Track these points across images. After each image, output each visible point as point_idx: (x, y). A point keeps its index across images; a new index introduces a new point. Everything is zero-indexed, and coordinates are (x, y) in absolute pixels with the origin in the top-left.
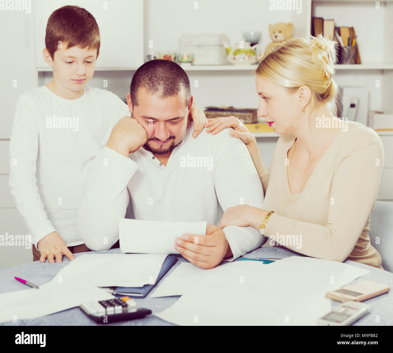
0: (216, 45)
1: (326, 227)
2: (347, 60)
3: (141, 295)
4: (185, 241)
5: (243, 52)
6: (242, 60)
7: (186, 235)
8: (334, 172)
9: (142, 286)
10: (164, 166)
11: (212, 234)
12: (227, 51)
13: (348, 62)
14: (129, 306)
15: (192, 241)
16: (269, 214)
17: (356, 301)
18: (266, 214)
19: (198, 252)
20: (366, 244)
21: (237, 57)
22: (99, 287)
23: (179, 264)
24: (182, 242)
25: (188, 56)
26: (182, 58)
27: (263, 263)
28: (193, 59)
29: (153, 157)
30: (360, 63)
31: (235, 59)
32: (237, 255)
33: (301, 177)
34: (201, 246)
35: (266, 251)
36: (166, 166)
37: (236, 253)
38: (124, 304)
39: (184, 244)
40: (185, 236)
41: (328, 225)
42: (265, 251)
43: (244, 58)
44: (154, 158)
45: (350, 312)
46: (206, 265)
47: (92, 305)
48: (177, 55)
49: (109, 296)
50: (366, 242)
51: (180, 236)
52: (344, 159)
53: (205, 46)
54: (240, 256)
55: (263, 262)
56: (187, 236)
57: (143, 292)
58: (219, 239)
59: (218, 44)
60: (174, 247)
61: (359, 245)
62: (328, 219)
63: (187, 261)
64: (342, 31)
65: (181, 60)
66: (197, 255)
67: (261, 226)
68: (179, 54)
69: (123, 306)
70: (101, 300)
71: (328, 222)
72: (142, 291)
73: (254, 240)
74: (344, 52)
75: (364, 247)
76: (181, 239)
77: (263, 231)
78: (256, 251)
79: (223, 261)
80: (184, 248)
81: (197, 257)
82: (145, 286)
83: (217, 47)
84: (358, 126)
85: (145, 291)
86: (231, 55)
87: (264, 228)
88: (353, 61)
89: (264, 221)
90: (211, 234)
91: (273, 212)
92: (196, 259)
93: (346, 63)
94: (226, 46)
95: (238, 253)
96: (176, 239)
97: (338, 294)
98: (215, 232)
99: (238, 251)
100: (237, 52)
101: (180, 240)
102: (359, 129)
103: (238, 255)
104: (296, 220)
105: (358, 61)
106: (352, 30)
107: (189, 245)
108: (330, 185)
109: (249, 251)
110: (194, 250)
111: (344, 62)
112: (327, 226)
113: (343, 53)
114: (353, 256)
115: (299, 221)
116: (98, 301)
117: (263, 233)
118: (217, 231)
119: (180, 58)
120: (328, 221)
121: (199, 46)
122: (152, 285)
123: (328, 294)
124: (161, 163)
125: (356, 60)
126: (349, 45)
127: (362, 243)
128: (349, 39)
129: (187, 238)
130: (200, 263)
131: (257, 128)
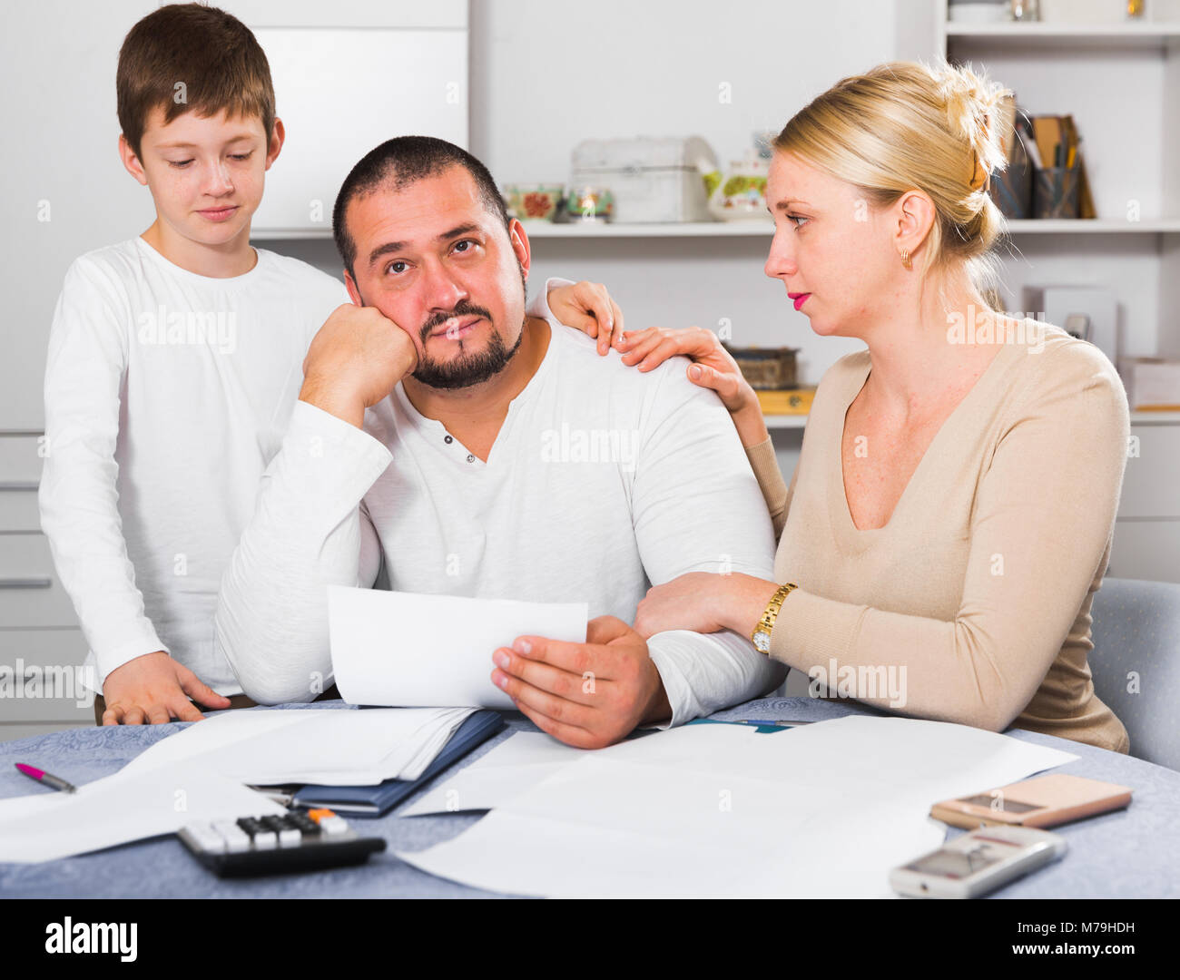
0: (675, 168)
1: (956, 626)
2: (1053, 206)
3: (374, 810)
4: (523, 657)
5: (753, 184)
6: (749, 208)
7: (527, 639)
8: (982, 465)
9: (377, 781)
10: (482, 463)
11: (610, 644)
12: (708, 184)
13: (1057, 212)
14: (326, 833)
15: (544, 656)
16: (783, 591)
17: (1019, 824)
18: (775, 591)
19: (558, 692)
20: (1080, 687)
21: (735, 199)
22: (251, 787)
23: (508, 736)
24: (515, 660)
25: (596, 198)
26: (580, 202)
27: (757, 731)
28: (610, 206)
29: (447, 437)
30: (1092, 216)
31: (728, 204)
32: (685, 712)
33: (882, 479)
34: (568, 677)
35: (777, 705)
36: (485, 461)
37: (682, 708)
38: (310, 827)
39: (521, 667)
40: (524, 644)
41: (961, 619)
42: (773, 705)
43: (754, 203)
44: (448, 439)
45: (996, 851)
46: (583, 735)
47: (213, 827)
48: (566, 195)
49: (272, 806)
50: (1082, 682)
51: (510, 644)
52: (1012, 429)
53: (645, 169)
54: (696, 715)
55: (756, 728)
56: (528, 641)
57: (377, 800)
58: (626, 659)
59: (680, 163)
60: (492, 676)
61: (1057, 685)
62: (962, 604)
63: (533, 727)
64: (1040, 129)
65: (576, 210)
66: (558, 704)
67: (758, 626)
68: (572, 193)
69: (305, 832)
70: (245, 814)
71: (961, 612)
72: (373, 797)
73: (740, 673)
74: (1045, 186)
75: (1074, 693)
76: (512, 650)
77: (767, 640)
78: (746, 706)
79: (640, 728)
80: (520, 680)
81: (556, 711)
82: (386, 783)
83: (679, 173)
84: (1056, 336)
85: (385, 798)
86: (718, 194)
87: (769, 631)
88: (1071, 211)
89: (768, 610)
90: (606, 643)
91: (794, 586)
92: (553, 716)
93: (1051, 216)
94: (705, 168)
95: (687, 707)
96: (497, 651)
97: (967, 808)
98: (617, 637)
99: (688, 701)
100: (737, 185)
101: (508, 655)
102: (1058, 342)
103: (688, 713)
104: (864, 607)
105: (1086, 212)
106: (1067, 124)
107: (535, 672)
108: (971, 500)
109: (722, 702)
110: (547, 687)
111: (1046, 214)
112: (960, 623)
113: (1040, 188)
114: (1032, 717)
115: (871, 609)
116: (234, 819)
117: (767, 648)
118: (624, 635)
119: (573, 202)
120: (963, 607)
121: (629, 170)
122: (411, 783)
123: (936, 807)
124: (470, 453)
125: (1081, 206)
126: (1057, 164)
127: (1067, 682)
128: (1058, 149)
129: (527, 648)
130: (566, 731)
131: (793, 402)
